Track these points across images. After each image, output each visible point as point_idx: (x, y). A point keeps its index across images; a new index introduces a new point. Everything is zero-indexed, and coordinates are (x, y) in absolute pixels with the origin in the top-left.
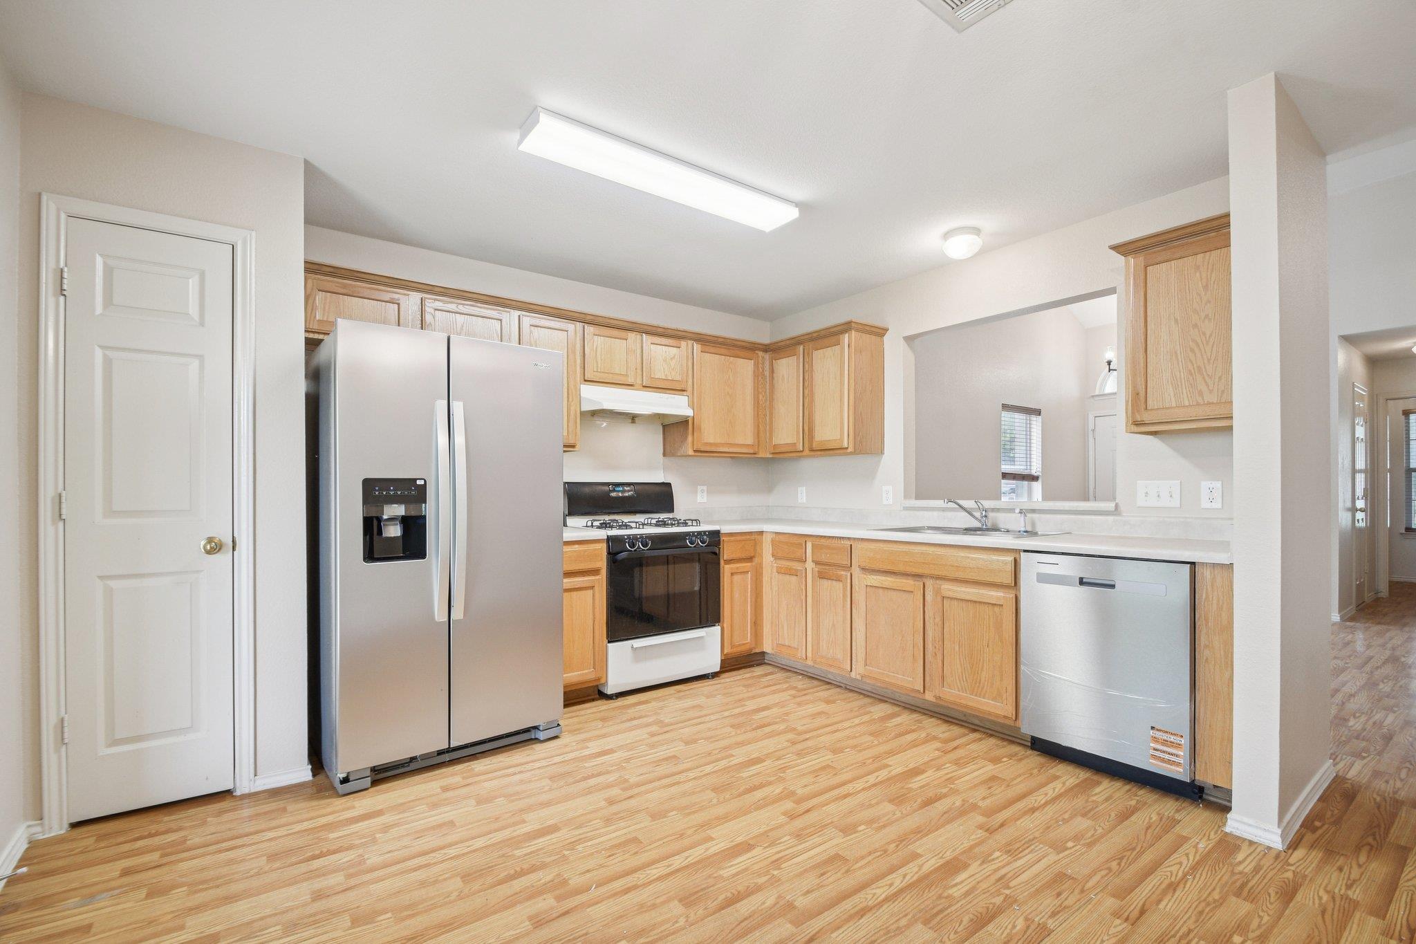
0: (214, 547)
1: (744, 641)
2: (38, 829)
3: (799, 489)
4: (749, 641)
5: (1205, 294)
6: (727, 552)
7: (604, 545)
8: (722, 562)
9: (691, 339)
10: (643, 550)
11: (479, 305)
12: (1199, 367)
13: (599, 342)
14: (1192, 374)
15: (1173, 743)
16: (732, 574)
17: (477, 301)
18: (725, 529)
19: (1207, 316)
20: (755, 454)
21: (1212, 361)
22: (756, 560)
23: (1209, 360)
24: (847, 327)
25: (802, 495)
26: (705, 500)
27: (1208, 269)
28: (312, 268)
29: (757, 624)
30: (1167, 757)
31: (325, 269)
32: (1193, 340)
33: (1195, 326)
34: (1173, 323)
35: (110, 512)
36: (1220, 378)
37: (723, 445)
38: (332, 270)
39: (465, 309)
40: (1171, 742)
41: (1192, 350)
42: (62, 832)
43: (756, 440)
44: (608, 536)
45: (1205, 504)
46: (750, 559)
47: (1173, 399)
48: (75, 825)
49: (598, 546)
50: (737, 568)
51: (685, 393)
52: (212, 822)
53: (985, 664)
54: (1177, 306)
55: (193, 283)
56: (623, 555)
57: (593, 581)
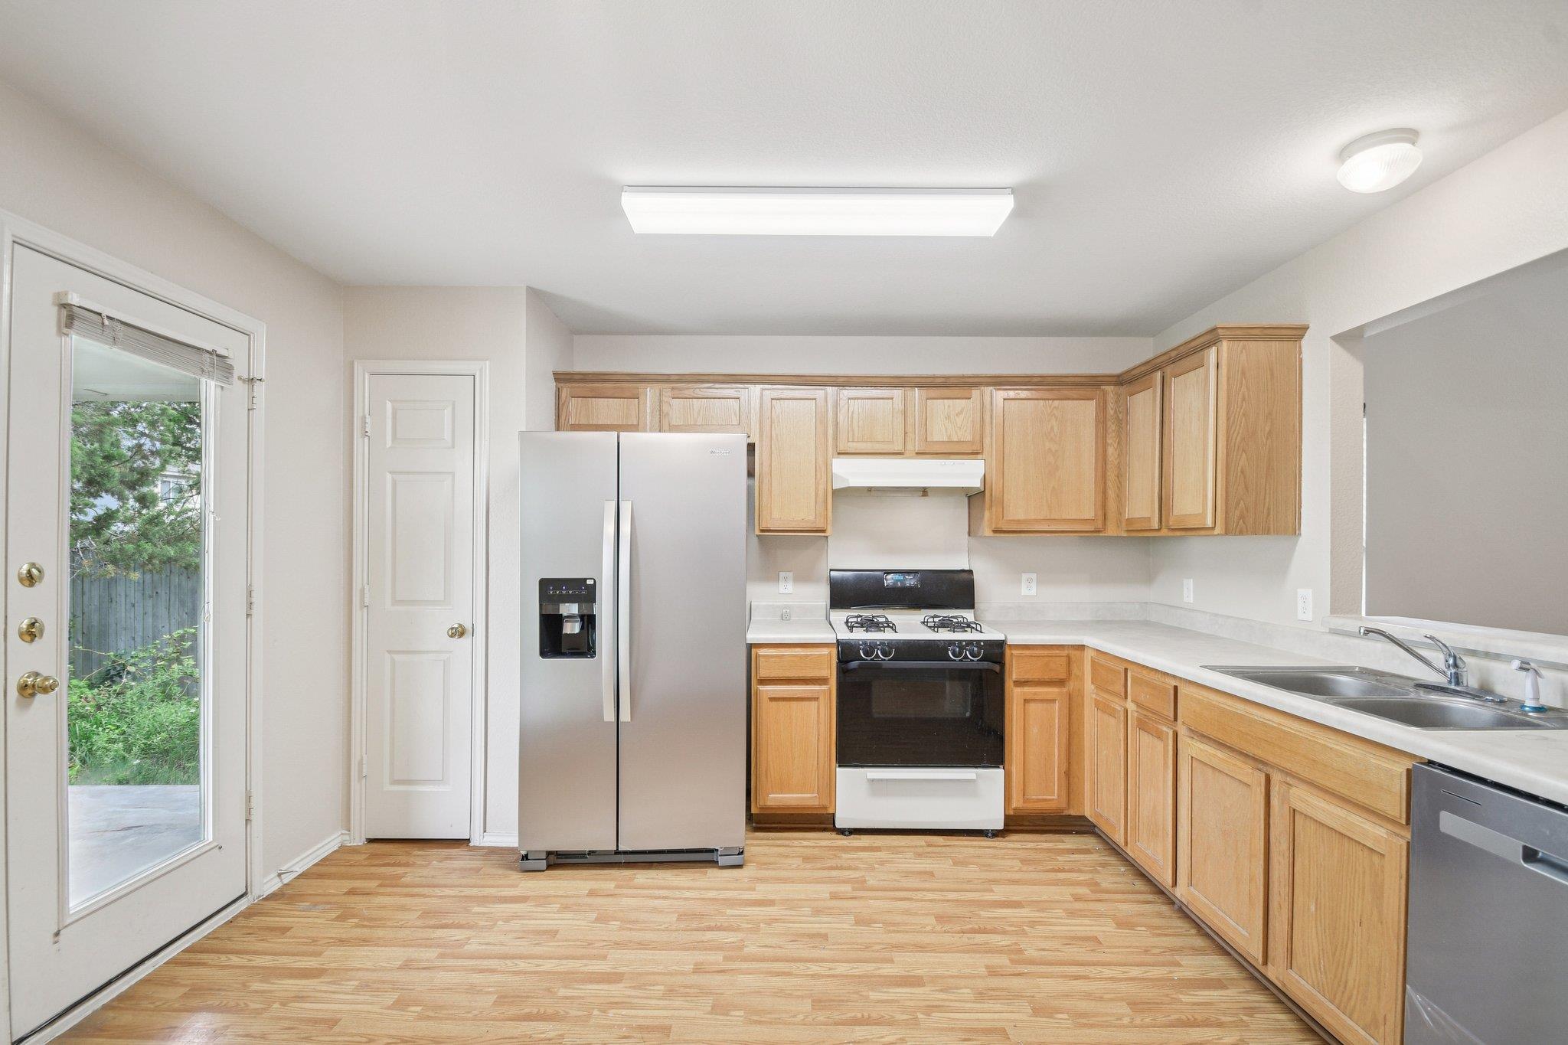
0: (459, 632)
1: (1048, 796)
2: (347, 838)
3: (1185, 581)
4: (1056, 797)
6: (1015, 670)
7: (834, 651)
8: (1009, 684)
9: (988, 385)
10: (883, 660)
11: (717, 386)
13: (856, 406)
16: (1026, 701)
17: (715, 382)
18: (1014, 638)
20: (1102, 531)
22: (1071, 685)
24: (1212, 338)
25: (1189, 591)
26: (1033, 592)
28: (561, 378)
29: (1070, 776)
31: (576, 377)
35: (396, 602)
37: (1037, 521)
38: (582, 377)
39: (701, 393)
42: (360, 844)
43: (1100, 513)
44: (837, 640)
46: (1061, 683)
48: (371, 841)
49: (825, 651)
50: (1035, 693)
51: (979, 456)
52: (434, 865)
55: (447, 412)
56: (855, 664)
57: (818, 691)
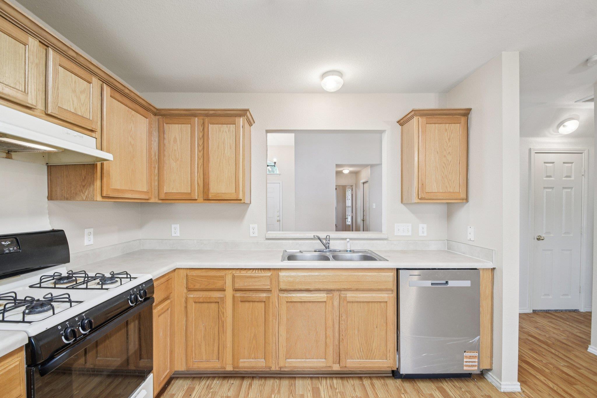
5: (449, 143)
12: (446, 175)
14: (443, 178)
15: (473, 356)
16: (159, 316)
19: (449, 153)
20: (148, 199)
21: (451, 173)
23: (450, 173)
27: (450, 132)
30: (471, 364)
32: (444, 163)
33: (445, 156)
34: (436, 153)
36: (454, 181)
40: (472, 356)
41: (444, 167)
45: (421, 234)
47: (436, 189)
50: (162, 309)
53: (375, 339)
54: (438, 145)
